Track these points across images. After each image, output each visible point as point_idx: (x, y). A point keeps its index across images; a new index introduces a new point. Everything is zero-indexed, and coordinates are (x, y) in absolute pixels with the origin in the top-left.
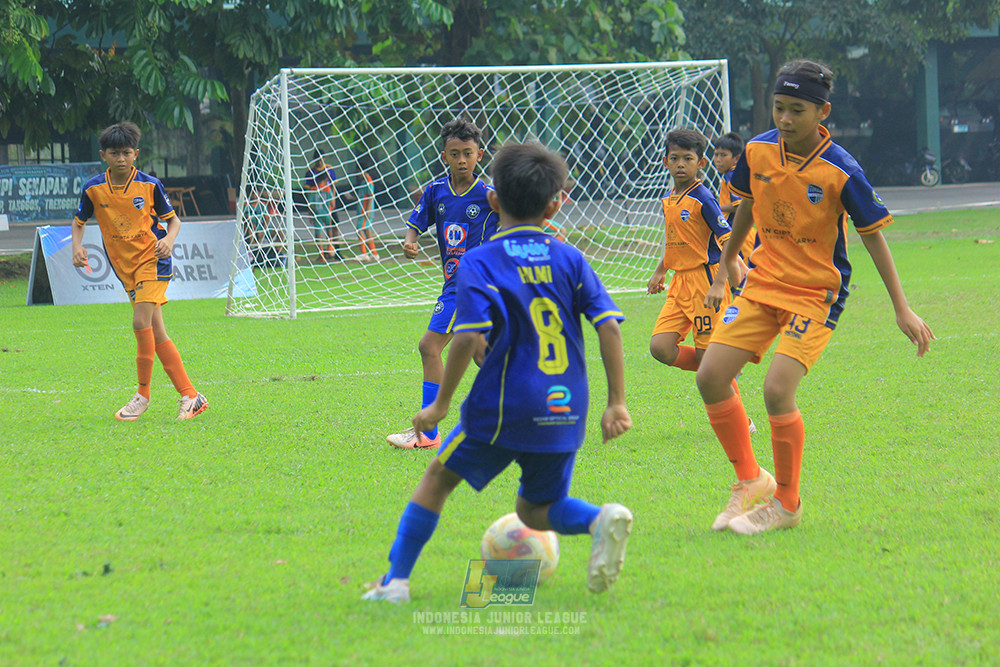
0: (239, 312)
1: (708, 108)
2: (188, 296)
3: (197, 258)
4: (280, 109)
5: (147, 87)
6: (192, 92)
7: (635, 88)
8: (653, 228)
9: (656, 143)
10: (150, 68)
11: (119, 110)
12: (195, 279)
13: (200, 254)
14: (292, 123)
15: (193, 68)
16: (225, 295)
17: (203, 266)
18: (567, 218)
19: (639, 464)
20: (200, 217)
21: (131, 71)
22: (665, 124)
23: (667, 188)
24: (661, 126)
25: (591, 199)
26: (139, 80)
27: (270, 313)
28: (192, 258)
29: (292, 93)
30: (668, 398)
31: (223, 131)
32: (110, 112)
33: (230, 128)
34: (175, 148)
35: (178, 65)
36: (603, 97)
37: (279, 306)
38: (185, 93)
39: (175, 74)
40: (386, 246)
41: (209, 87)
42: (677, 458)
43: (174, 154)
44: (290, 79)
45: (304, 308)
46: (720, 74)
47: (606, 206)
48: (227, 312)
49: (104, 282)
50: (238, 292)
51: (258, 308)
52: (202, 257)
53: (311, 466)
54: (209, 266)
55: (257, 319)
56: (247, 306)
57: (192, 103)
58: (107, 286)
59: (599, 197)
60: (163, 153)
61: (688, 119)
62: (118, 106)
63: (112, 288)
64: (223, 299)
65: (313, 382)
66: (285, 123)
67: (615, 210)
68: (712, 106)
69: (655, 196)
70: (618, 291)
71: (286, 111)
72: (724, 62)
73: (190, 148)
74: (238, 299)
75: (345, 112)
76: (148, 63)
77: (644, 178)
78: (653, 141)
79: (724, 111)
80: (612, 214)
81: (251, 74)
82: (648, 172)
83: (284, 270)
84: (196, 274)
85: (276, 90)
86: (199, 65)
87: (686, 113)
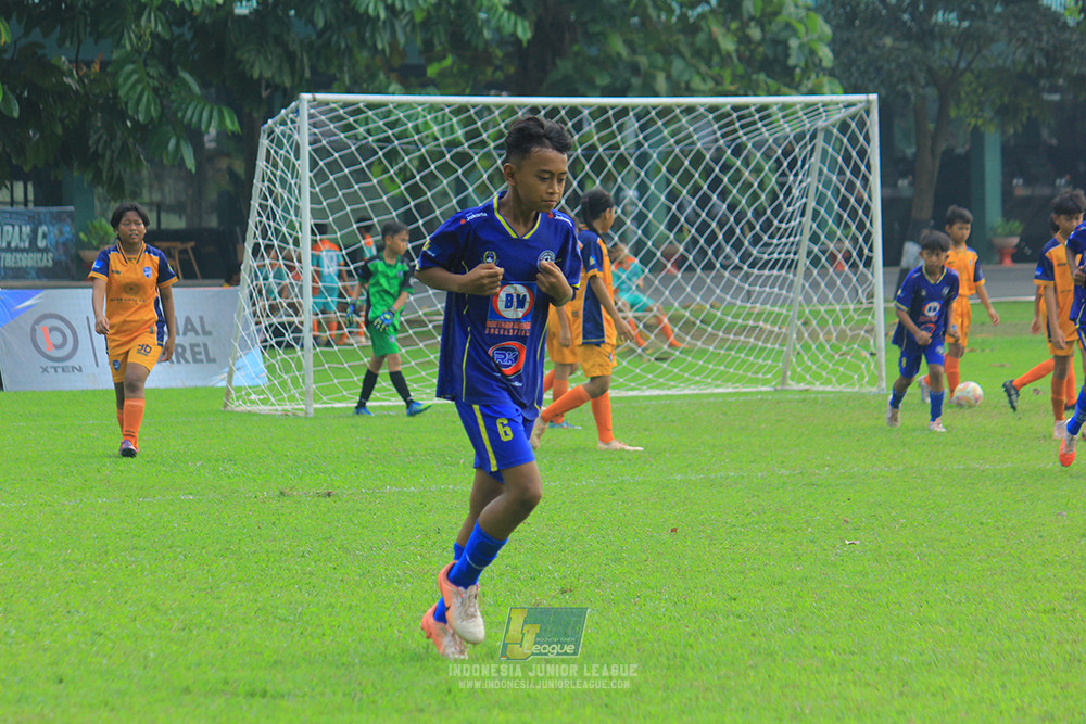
0: (238, 406)
1: (851, 157)
2: (178, 384)
3: (191, 335)
4: (298, 146)
5: (137, 112)
6: (195, 120)
7: (757, 129)
8: (776, 309)
9: (785, 199)
10: (139, 88)
11: (102, 142)
12: (187, 361)
13: (194, 329)
14: (313, 164)
15: (196, 89)
16: (224, 384)
17: (198, 345)
18: (667, 293)
19: (739, 617)
20: (200, 281)
21: (115, 92)
22: (796, 175)
23: (796, 257)
24: (791, 178)
25: (699, 271)
26: (126, 104)
27: (279, 408)
28: (185, 334)
29: (314, 125)
30: (783, 531)
31: (231, 173)
32: (91, 142)
33: (239, 168)
34: (171, 191)
35: (176, 85)
36: (716, 140)
37: (292, 399)
38: (185, 121)
39: (173, 97)
40: (430, 326)
41: (215, 114)
42: (789, 610)
43: (169, 199)
44: (312, 107)
45: (325, 403)
46: (868, 112)
47: (717, 279)
48: (226, 405)
49: (69, 363)
50: (240, 379)
51: (264, 402)
52: (197, 334)
53: (315, 609)
54: (205, 346)
55: (263, 415)
56: (253, 397)
57: (195, 136)
58: (73, 368)
59: (709, 267)
60: (156, 197)
61: (825, 170)
62: (101, 137)
63: (80, 370)
64: (222, 388)
65: (328, 499)
66: (304, 165)
67: (730, 284)
68: (857, 153)
69: (781, 268)
70: (730, 390)
71: (306, 149)
72: (874, 97)
73: (190, 193)
74: (239, 389)
75: (381, 153)
76: (137, 82)
77: (767, 245)
78: (781, 197)
79: (872, 161)
80: (726, 290)
81: (270, 99)
82: (772, 237)
83: (299, 353)
84: (188, 355)
85: (293, 122)
86: (204, 85)
87: (823, 161)
